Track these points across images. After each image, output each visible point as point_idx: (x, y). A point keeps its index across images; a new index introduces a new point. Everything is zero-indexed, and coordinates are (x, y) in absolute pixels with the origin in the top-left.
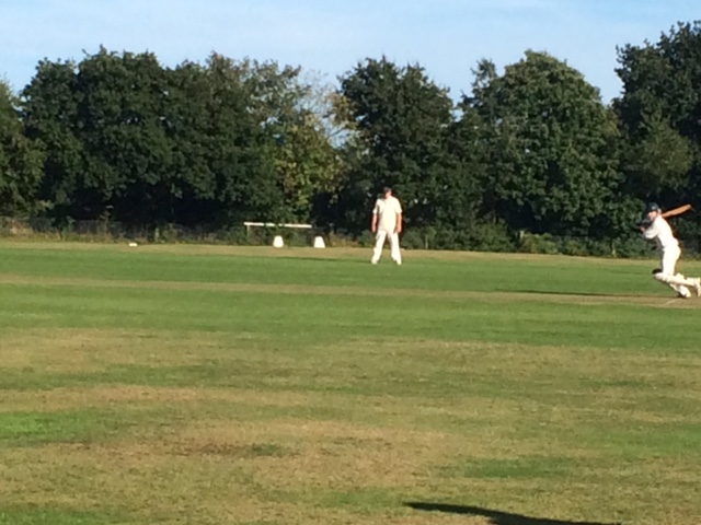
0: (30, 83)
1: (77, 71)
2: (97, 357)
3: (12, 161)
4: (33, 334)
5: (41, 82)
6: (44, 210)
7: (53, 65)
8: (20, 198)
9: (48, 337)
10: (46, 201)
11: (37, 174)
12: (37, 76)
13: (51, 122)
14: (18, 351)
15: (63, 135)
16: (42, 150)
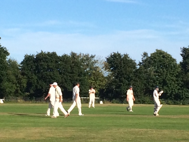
0: (23, 61)
1: (35, 57)
2: (42, 135)
3: (18, 82)
4: (25, 129)
5: (26, 61)
6: (27, 95)
7: (29, 56)
8: (20, 92)
9: (29, 130)
10: (27, 93)
11: (25, 85)
12: (25, 59)
13: (28, 71)
14: (21, 134)
15: (32, 75)
16: (26, 79)
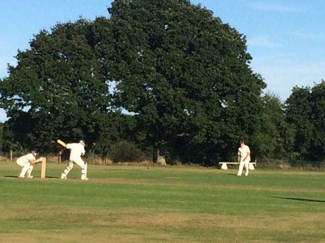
0: (289, 98)
1: (311, 92)
2: (321, 226)
3: (280, 134)
4: (291, 215)
5: (294, 97)
6: (295, 156)
7: (300, 89)
8: (284, 151)
10: (296, 152)
11: (292, 139)
12: (293, 94)
13: (299, 115)
14: (284, 223)
15: (304, 122)
16: (294, 128)
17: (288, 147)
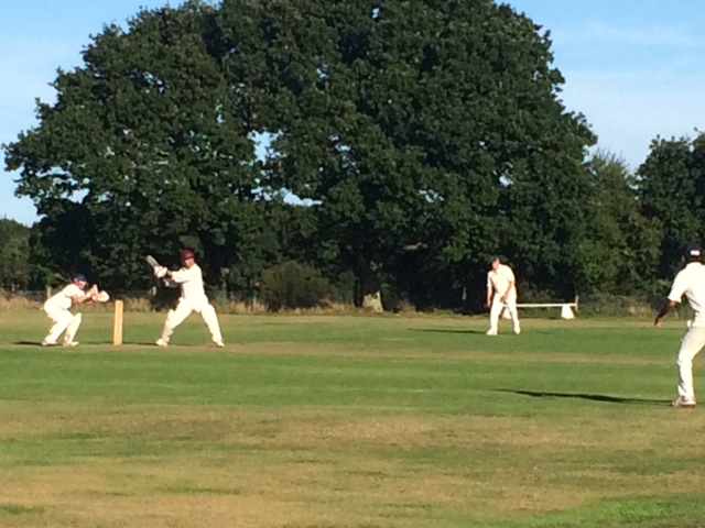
0: (644, 162)
1: (692, 149)
3: (629, 240)
4: (653, 416)
5: (656, 161)
6: (661, 288)
9: (669, 419)
10: (664, 279)
11: (655, 252)
13: (668, 199)
15: (679, 213)
16: (658, 228)
17: (645, 268)
